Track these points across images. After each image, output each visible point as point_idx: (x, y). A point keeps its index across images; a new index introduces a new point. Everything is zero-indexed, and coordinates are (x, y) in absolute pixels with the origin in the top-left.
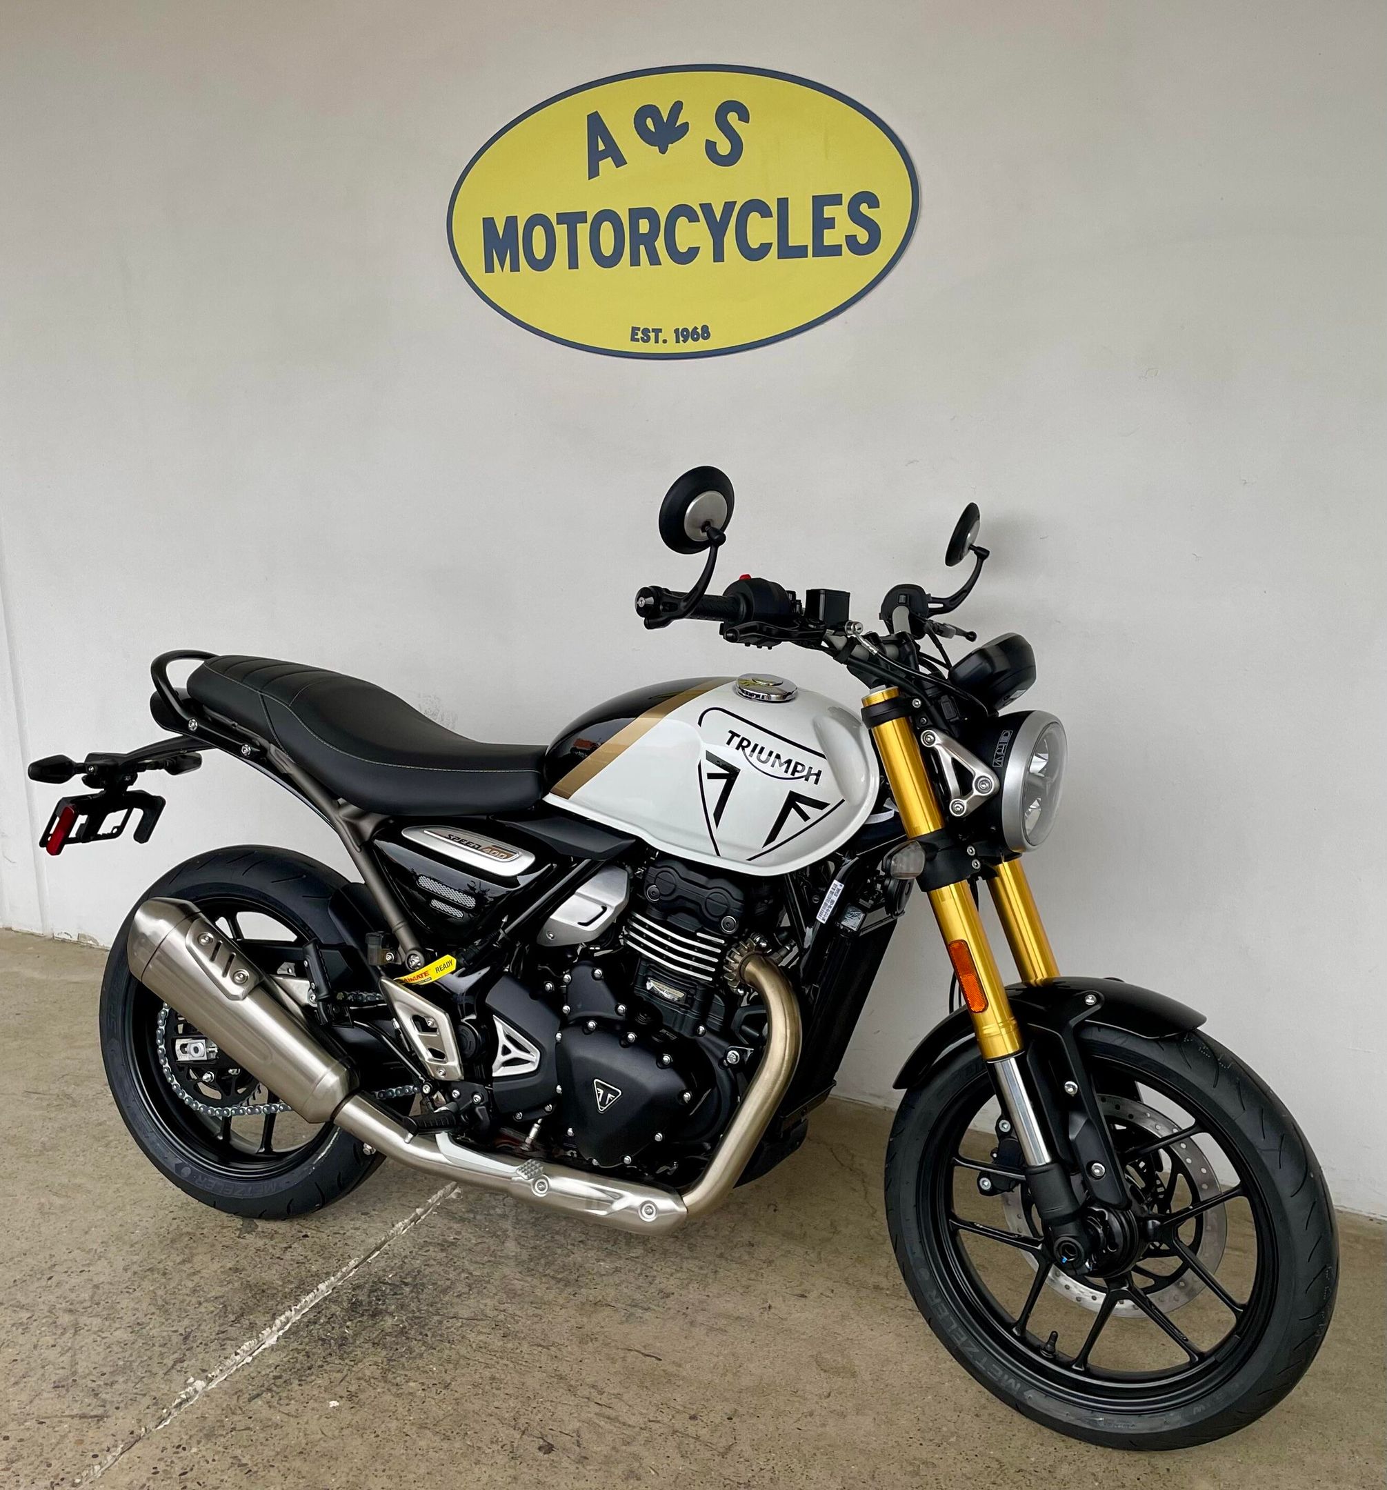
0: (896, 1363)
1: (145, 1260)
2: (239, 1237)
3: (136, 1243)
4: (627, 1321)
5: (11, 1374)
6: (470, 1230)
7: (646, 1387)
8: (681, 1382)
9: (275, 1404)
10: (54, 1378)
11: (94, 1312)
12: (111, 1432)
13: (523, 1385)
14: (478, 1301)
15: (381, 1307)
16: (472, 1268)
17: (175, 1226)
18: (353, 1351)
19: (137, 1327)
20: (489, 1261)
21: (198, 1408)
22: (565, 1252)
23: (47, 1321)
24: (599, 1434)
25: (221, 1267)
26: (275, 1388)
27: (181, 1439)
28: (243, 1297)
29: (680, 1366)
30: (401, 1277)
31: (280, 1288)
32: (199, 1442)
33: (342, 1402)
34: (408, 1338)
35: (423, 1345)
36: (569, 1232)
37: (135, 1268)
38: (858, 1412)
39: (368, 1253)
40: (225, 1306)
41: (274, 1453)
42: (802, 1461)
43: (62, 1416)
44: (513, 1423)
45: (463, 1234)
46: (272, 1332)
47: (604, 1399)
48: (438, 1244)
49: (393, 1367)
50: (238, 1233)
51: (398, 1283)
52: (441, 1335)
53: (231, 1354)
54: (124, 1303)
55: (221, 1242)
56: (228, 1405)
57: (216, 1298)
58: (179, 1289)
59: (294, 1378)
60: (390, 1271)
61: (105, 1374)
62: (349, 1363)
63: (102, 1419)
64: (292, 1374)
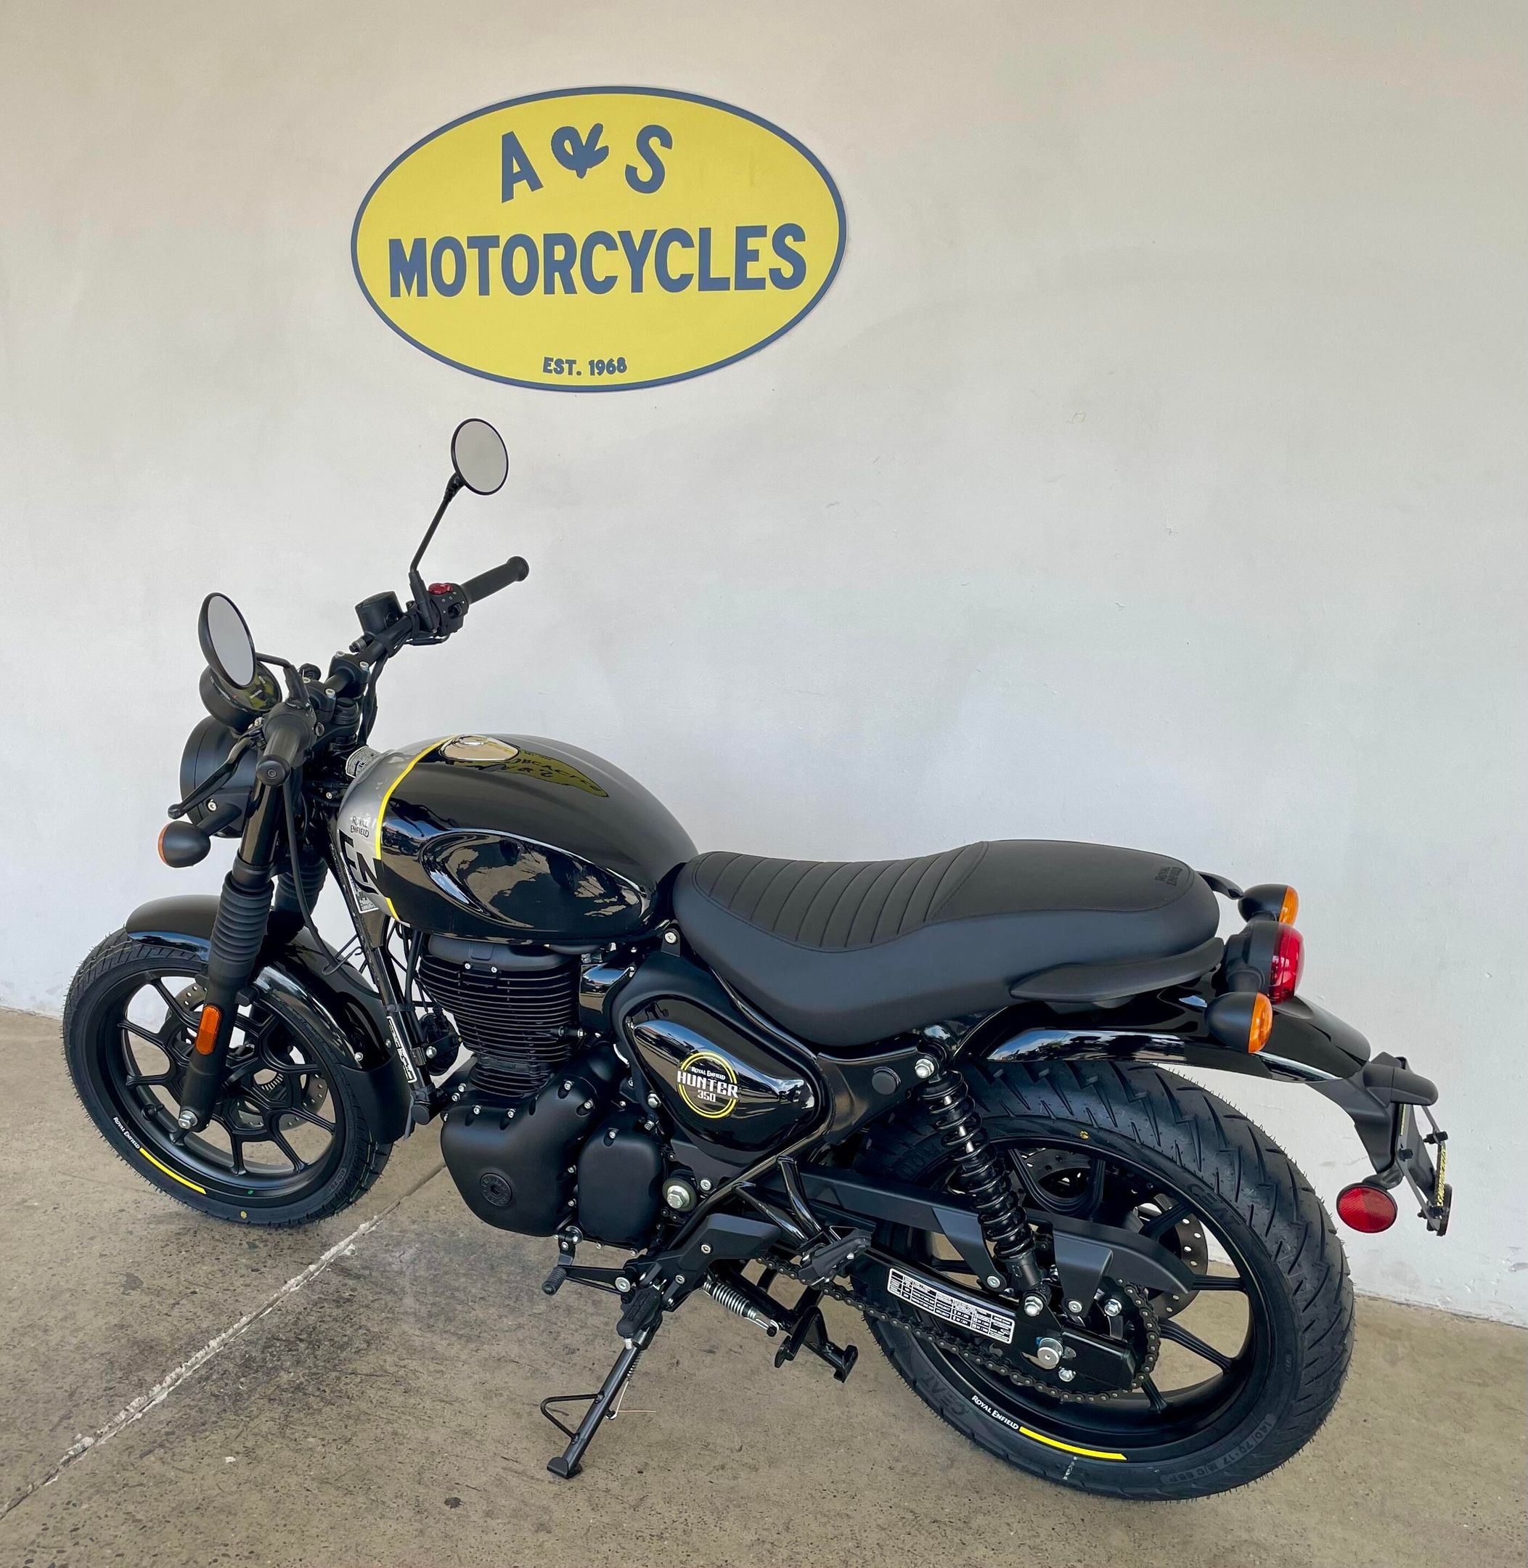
0: (807, 1417)
1: (25, 1316)
2: (123, 1294)
3: (14, 1300)
4: (532, 1377)
6: (365, 1287)
7: (554, 1443)
9: (169, 1460)
14: (377, 1358)
15: (276, 1362)
16: (369, 1325)
17: (54, 1283)
18: (248, 1407)
19: (19, 1384)
20: (388, 1318)
21: (88, 1465)
22: (466, 1308)
24: (506, 1488)
25: (106, 1323)
26: (168, 1445)
27: (71, 1495)
28: (130, 1353)
30: (295, 1333)
31: (169, 1345)
32: (90, 1499)
33: (238, 1459)
34: (305, 1394)
35: (322, 1401)
36: (469, 1289)
37: (14, 1324)
38: (772, 1463)
39: (260, 1309)
40: (111, 1363)
41: (170, 1509)
42: (715, 1514)
44: (418, 1478)
45: (359, 1290)
46: (161, 1388)
47: (510, 1453)
48: (334, 1300)
49: (291, 1422)
50: (122, 1289)
51: (292, 1339)
52: (340, 1391)
53: (120, 1411)
55: (104, 1299)
56: (119, 1461)
57: (102, 1354)
58: (62, 1346)
59: (187, 1434)
60: (284, 1327)
62: (245, 1419)
64: (185, 1429)
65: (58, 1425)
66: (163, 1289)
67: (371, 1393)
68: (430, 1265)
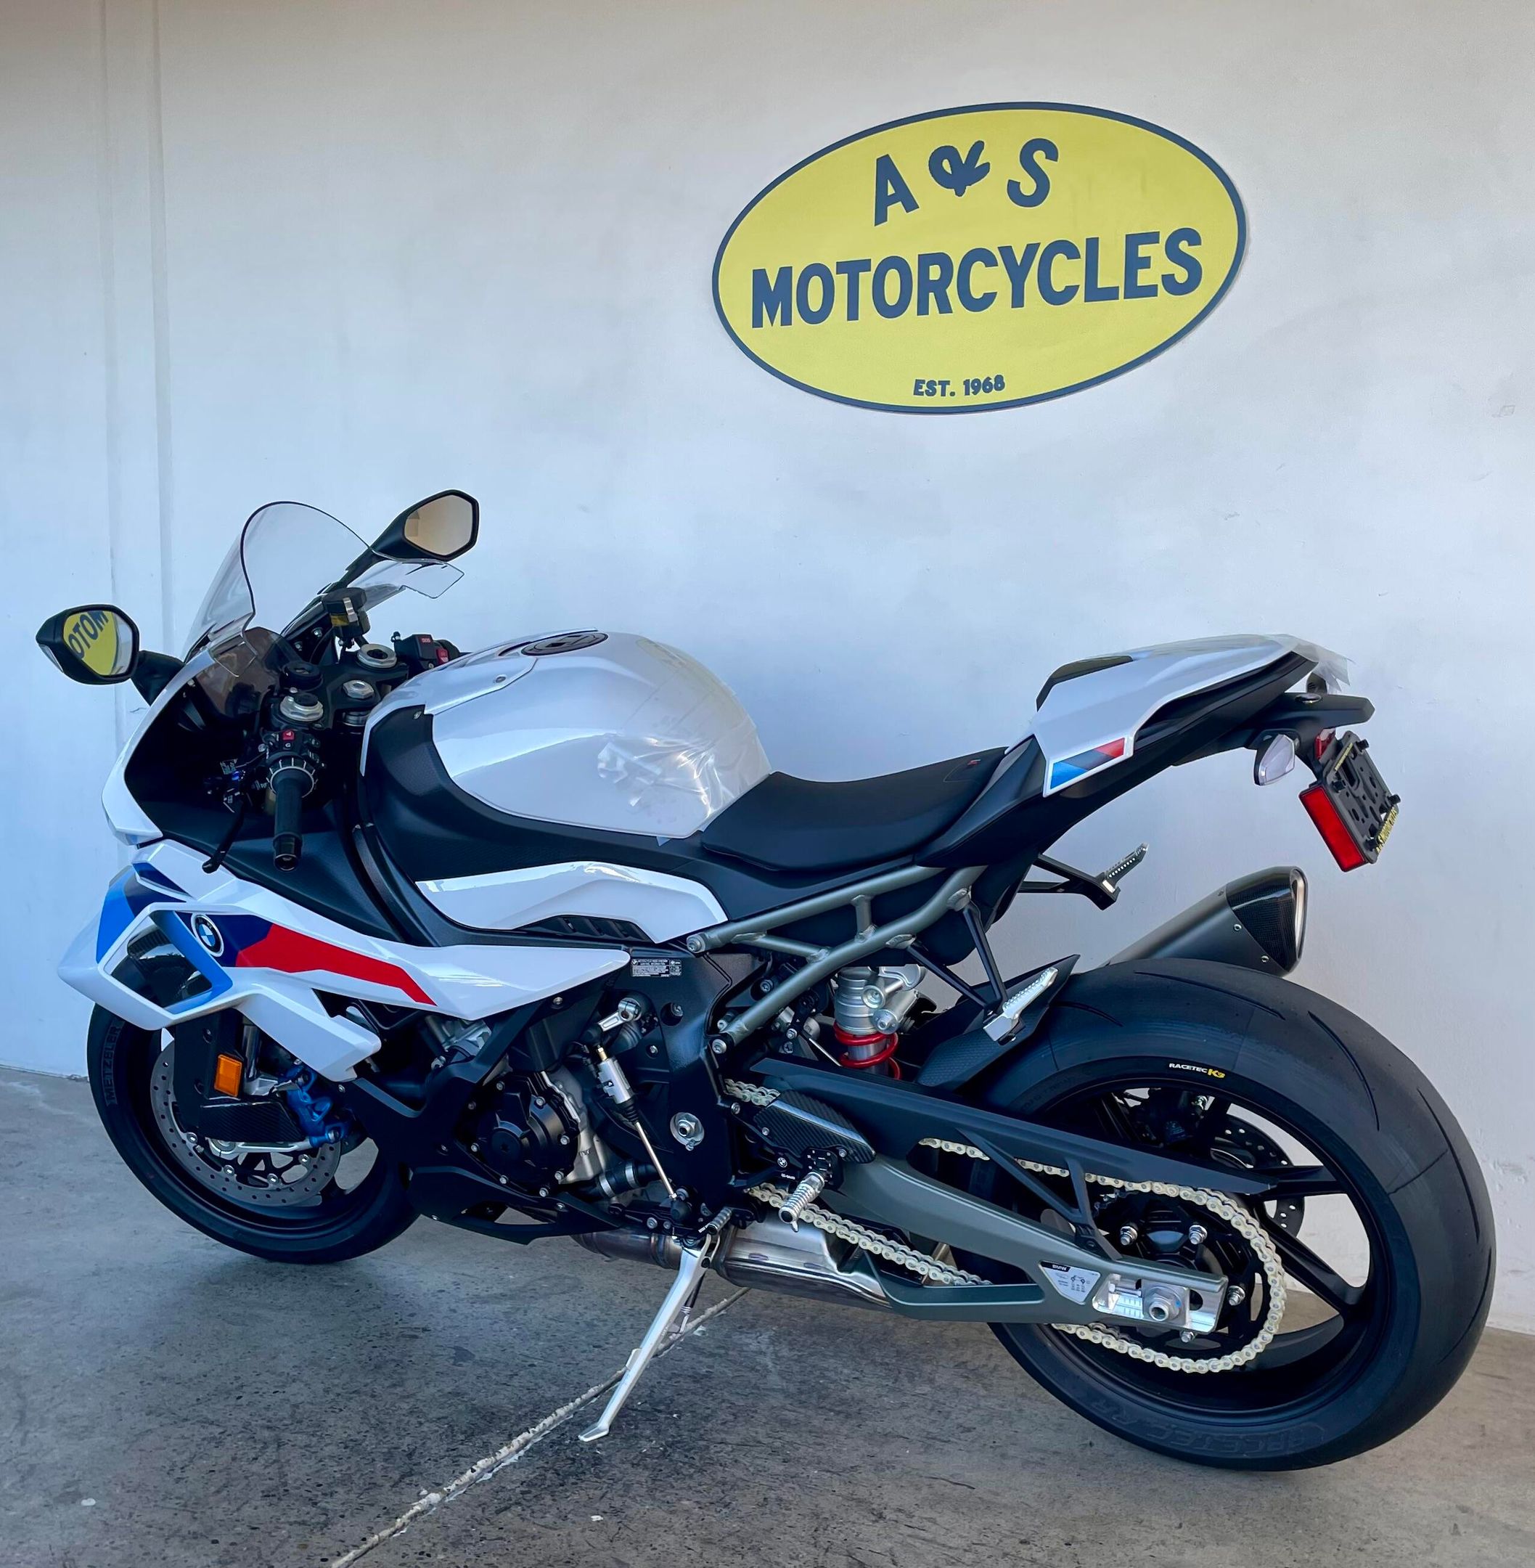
1: (348, 1383)
2: (454, 1364)
3: (335, 1368)
4: (925, 1452)
5: (210, 1483)
6: (723, 1365)
7: (963, 1513)
8: (1002, 1510)
9: (528, 1516)
10: (262, 1488)
11: (298, 1429)
12: (339, 1538)
13: (817, 1506)
14: (747, 1429)
15: (634, 1431)
16: (733, 1399)
17: (376, 1353)
20: (752, 1393)
21: (438, 1519)
22: (840, 1387)
23: (243, 1437)
24: (915, 1553)
25: (439, 1391)
26: (524, 1502)
27: (424, 1546)
28: (470, 1418)
29: (998, 1494)
30: (652, 1404)
31: (512, 1411)
32: (445, 1550)
33: (606, 1518)
34: (672, 1461)
35: (691, 1466)
36: (840, 1369)
37: (339, 1390)
39: (608, 1382)
40: (451, 1426)
41: (534, 1562)
43: (278, 1523)
44: (813, 1541)
45: (716, 1367)
46: (511, 1452)
47: (914, 1522)
48: (689, 1376)
49: (660, 1486)
50: (452, 1361)
51: (650, 1410)
52: (710, 1458)
53: (466, 1470)
55: (434, 1369)
56: (472, 1517)
57: (439, 1419)
58: (393, 1411)
59: (545, 1494)
60: (639, 1398)
61: (321, 1485)
62: (608, 1481)
63: (326, 1526)
64: (542, 1490)
65: (400, 1480)
66: (499, 1362)
67: (746, 1461)
68: (791, 1345)
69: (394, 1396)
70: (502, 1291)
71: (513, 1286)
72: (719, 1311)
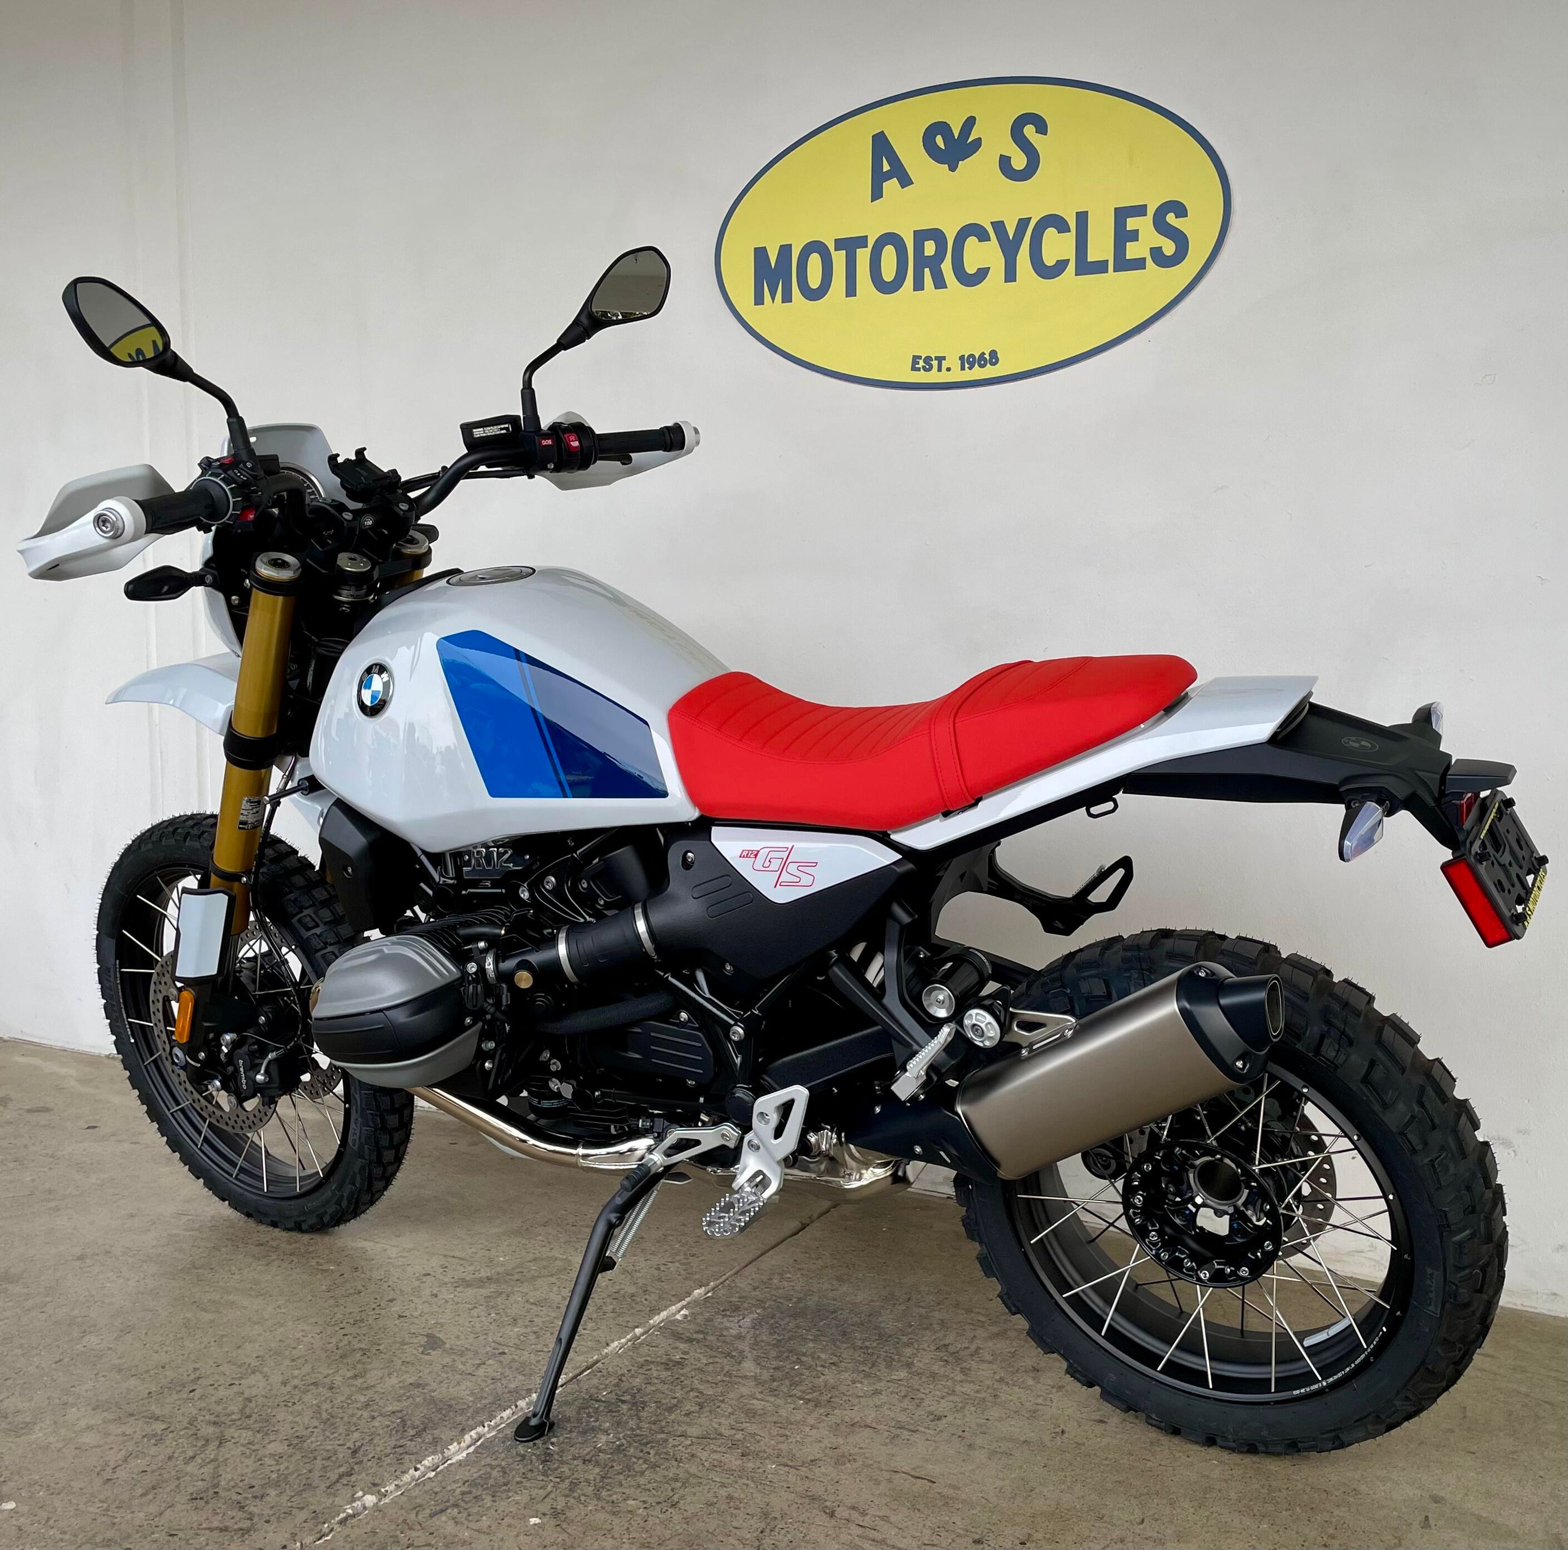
1: (309, 1374)
2: (423, 1353)
4: (892, 1443)
5: (139, 1485)
6: (699, 1351)
7: (919, 1510)
8: (960, 1506)
9: (463, 1520)
10: (190, 1490)
11: (244, 1424)
14: (711, 1420)
15: (593, 1424)
16: (701, 1387)
17: (346, 1342)
18: (559, 1467)
19: (296, 1442)
20: (723, 1381)
21: (367, 1523)
22: (814, 1373)
23: (186, 1434)
25: (400, 1382)
26: (462, 1504)
28: (425, 1411)
29: (958, 1489)
30: (616, 1394)
31: (471, 1404)
33: (545, 1520)
34: (626, 1456)
35: (645, 1461)
36: (817, 1354)
37: (296, 1382)
38: (1180, 1538)
39: (577, 1371)
40: (403, 1421)
43: (199, 1529)
45: (691, 1354)
46: (460, 1448)
47: (867, 1521)
48: (662, 1363)
49: (608, 1484)
50: (421, 1350)
51: (614, 1401)
52: (666, 1453)
53: (409, 1469)
54: (280, 1417)
55: (400, 1358)
56: (405, 1521)
57: (393, 1412)
58: (348, 1405)
59: (486, 1495)
60: (605, 1389)
61: (253, 1487)
62: (554, 1480)
63: (248, 1531)
64: (484, 1490)
65: (337, 1481)
66: (469, 1350)
67: (704, 1455)
68: (773, 1330)
69: (354, 1389)
70: (489, 1274)
71: (501, 1270)
72: (706, 1294)
